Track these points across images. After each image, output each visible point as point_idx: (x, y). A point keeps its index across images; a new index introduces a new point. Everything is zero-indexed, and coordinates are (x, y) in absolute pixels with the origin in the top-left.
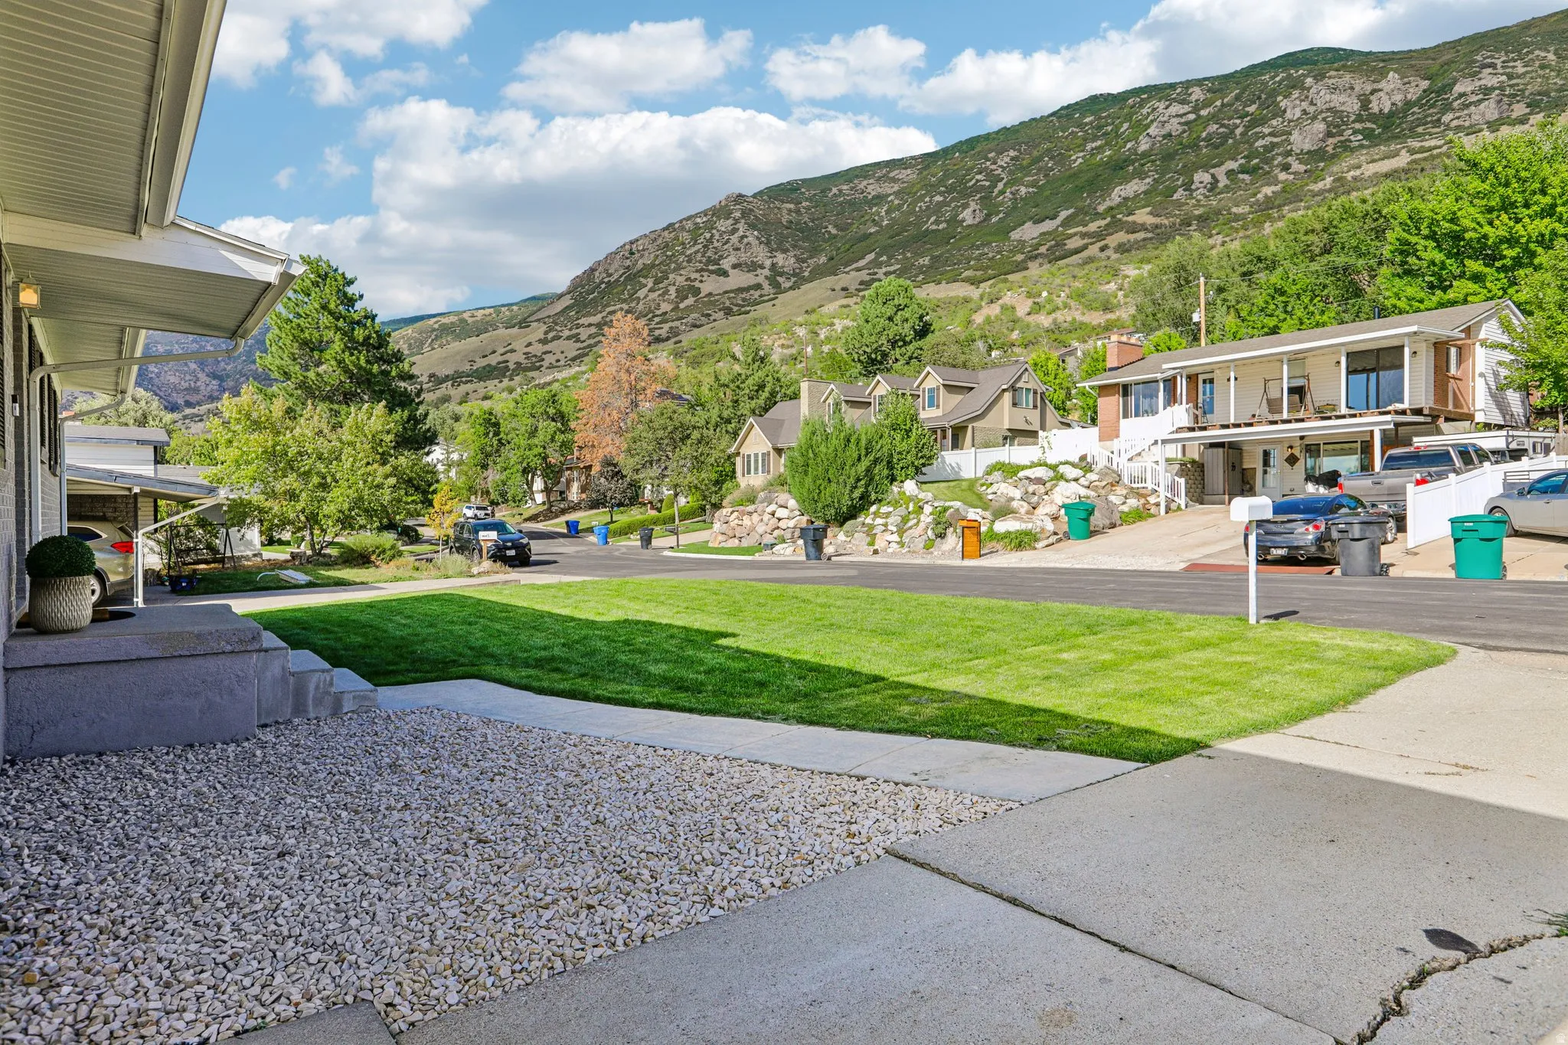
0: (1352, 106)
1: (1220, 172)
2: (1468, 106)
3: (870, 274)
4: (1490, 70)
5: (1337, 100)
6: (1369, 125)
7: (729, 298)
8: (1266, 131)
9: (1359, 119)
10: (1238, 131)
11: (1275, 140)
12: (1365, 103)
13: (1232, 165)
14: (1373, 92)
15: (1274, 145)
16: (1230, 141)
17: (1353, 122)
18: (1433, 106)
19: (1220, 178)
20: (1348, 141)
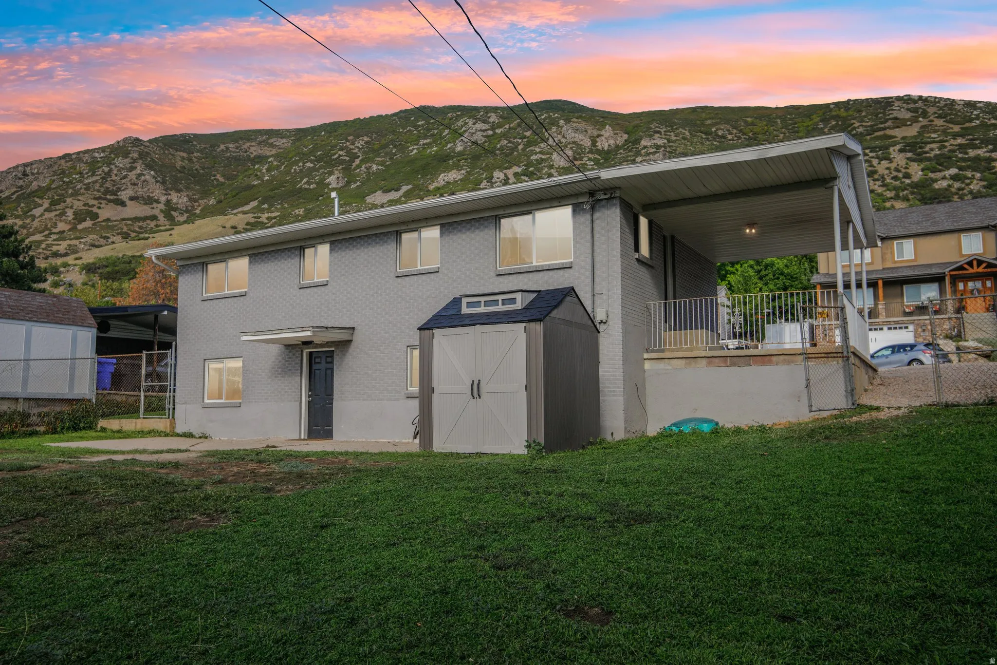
0: (587, 143)
1: (510, 173)
2: (648, 154)
3: (254, 217)
4: (658, 135)
5: (579, 137)
6: (597, 156)
7: (126, 225)
8: (538, 150)
9: (591, 152)
10: (520, 147)
11: (543, 157)
12: (594, 143)
13: (518, 170)
14: (599, 136)
15: (542, 160)
16: (515, 153)
17: (588, 153)
18: (630, 151)
19: (509, 176)
20: (586, 164)
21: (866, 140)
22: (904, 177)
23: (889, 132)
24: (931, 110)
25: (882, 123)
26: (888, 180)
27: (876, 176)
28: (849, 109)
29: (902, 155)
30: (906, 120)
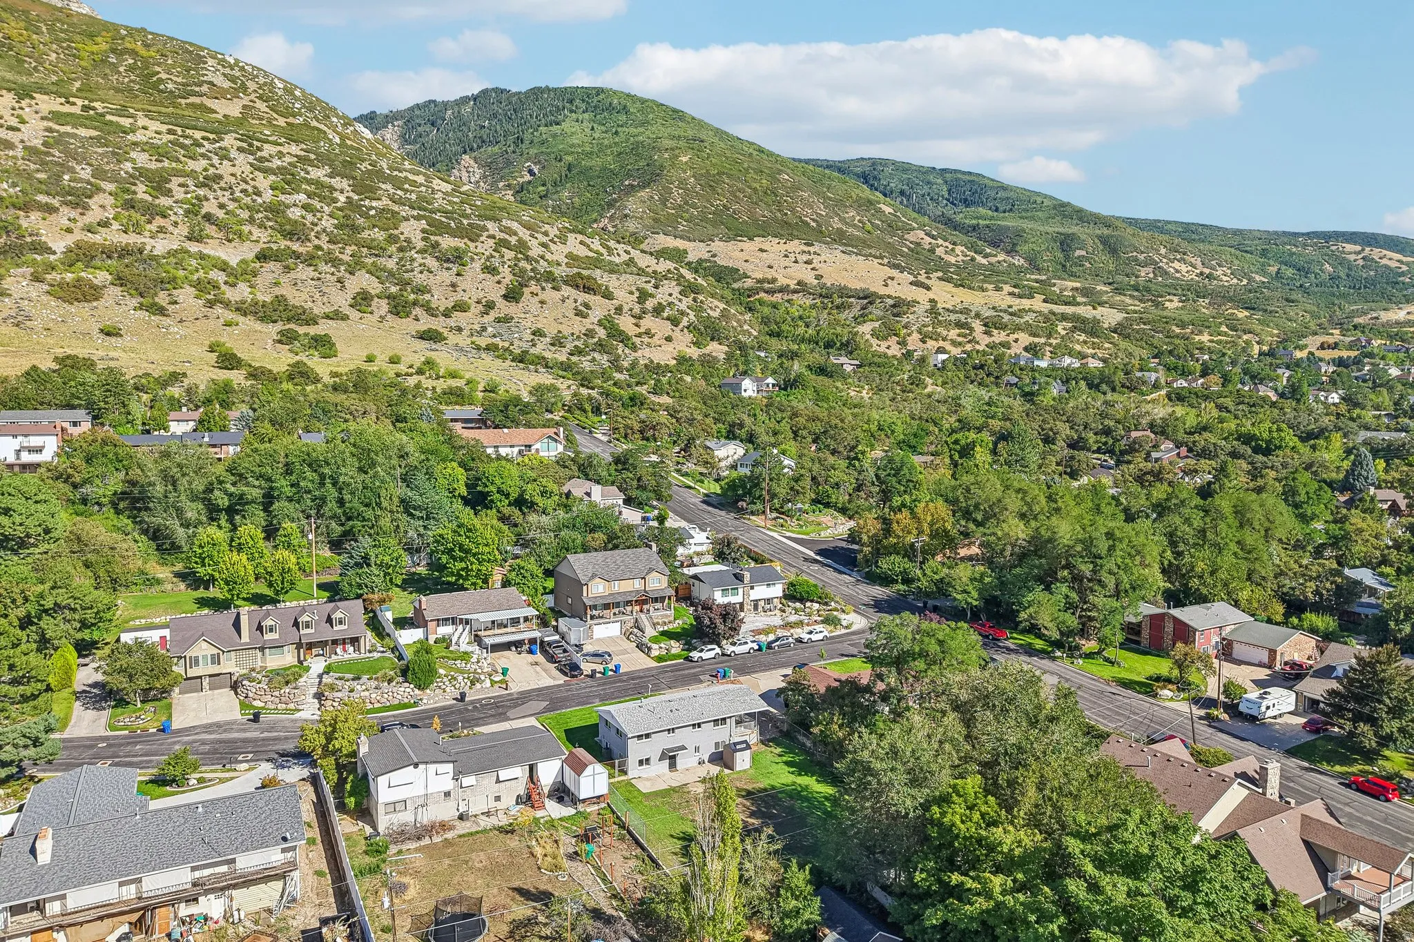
21: (180, 105)
22: (254, 193)
23: (209, 103)
24: (251, 86)
25: (195, 84)
26: (238, 194)
27: (222, 184)
28: (149, 45)
29: (242, 155)
30: (226, 91)
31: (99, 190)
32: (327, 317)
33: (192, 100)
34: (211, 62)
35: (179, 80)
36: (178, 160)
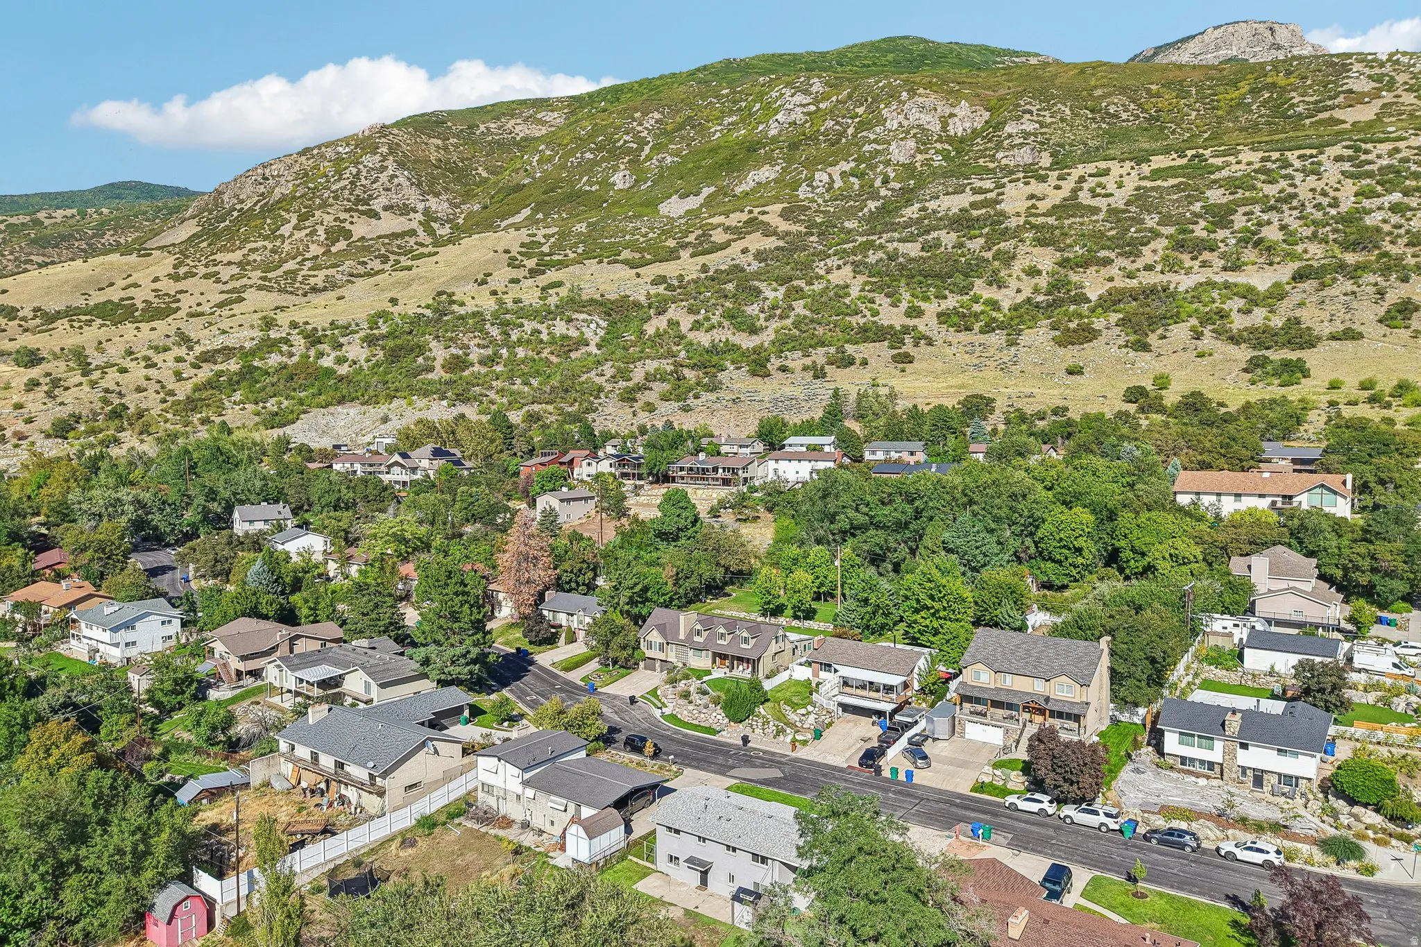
0: (935, 127)
1: (836, 171)
2: (1013, 147)
4: (1028, 116)
5: (925, 118)
6: (947, 146)
8: (872, 137)
9: (940, 140)
10: (850, 131)
11: (879, 147)
12: (944, 127)
13: (846, 166)
14: (952, 115)
15: (877, 152)
16: (844, 140)
17: (936, 142)
18: (990, 141)
19: (835, 179)
20: (932, 159)
21: (1304, 125)
22: (1330, 205)
23: (1338, 114)
24: (1401, 78)
25: (1330, 98)
26: (1308, 210)
27: (1295, 203)
28: (1291, 73)
29: (1338, 164)
30: (1364, 94)
31: (1157, 235)
32: (1333, 337)
33: (1325, 115)
34: (1357, 67)
35: (1312, 99)
36: (1254, 188)
